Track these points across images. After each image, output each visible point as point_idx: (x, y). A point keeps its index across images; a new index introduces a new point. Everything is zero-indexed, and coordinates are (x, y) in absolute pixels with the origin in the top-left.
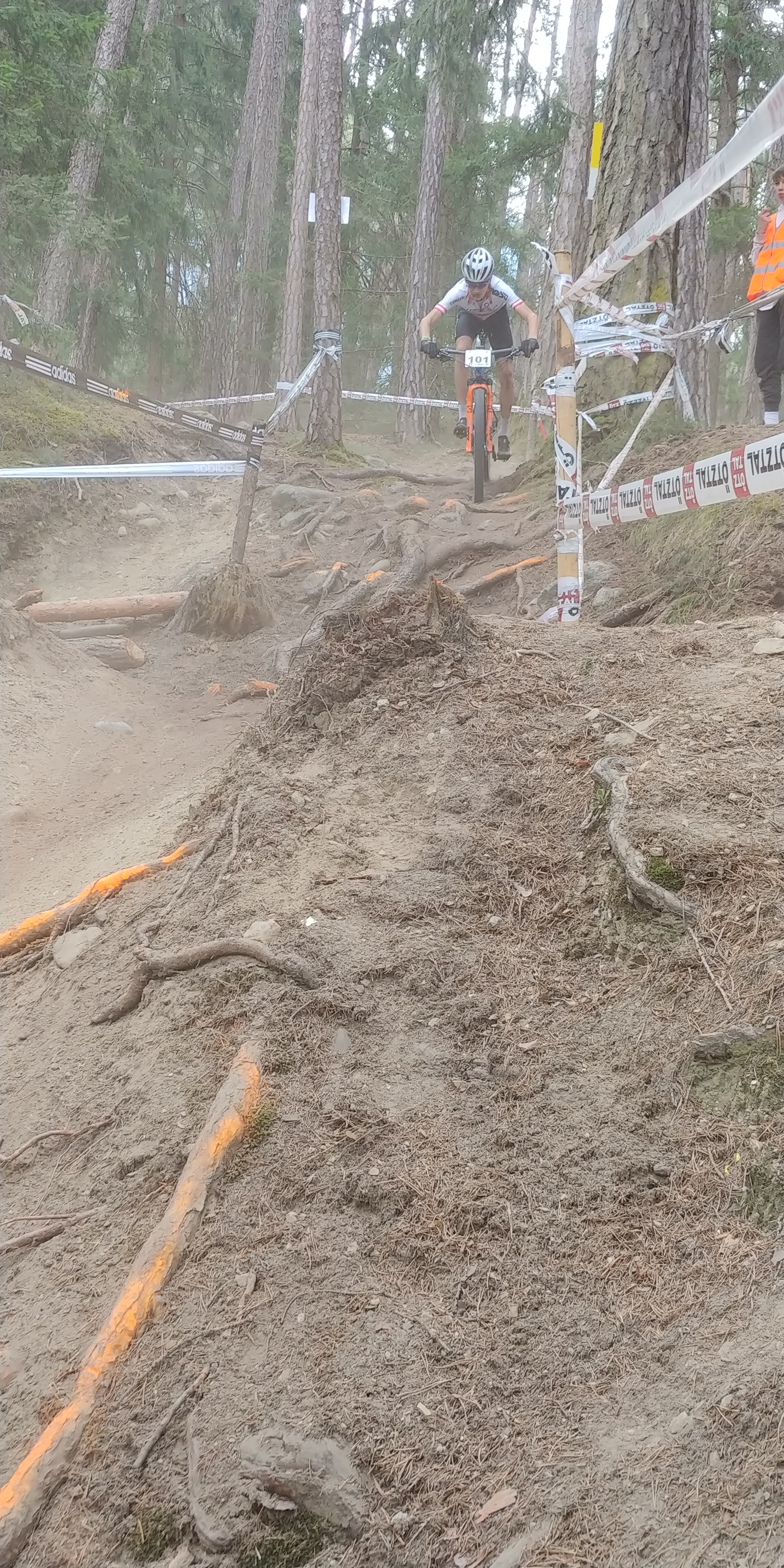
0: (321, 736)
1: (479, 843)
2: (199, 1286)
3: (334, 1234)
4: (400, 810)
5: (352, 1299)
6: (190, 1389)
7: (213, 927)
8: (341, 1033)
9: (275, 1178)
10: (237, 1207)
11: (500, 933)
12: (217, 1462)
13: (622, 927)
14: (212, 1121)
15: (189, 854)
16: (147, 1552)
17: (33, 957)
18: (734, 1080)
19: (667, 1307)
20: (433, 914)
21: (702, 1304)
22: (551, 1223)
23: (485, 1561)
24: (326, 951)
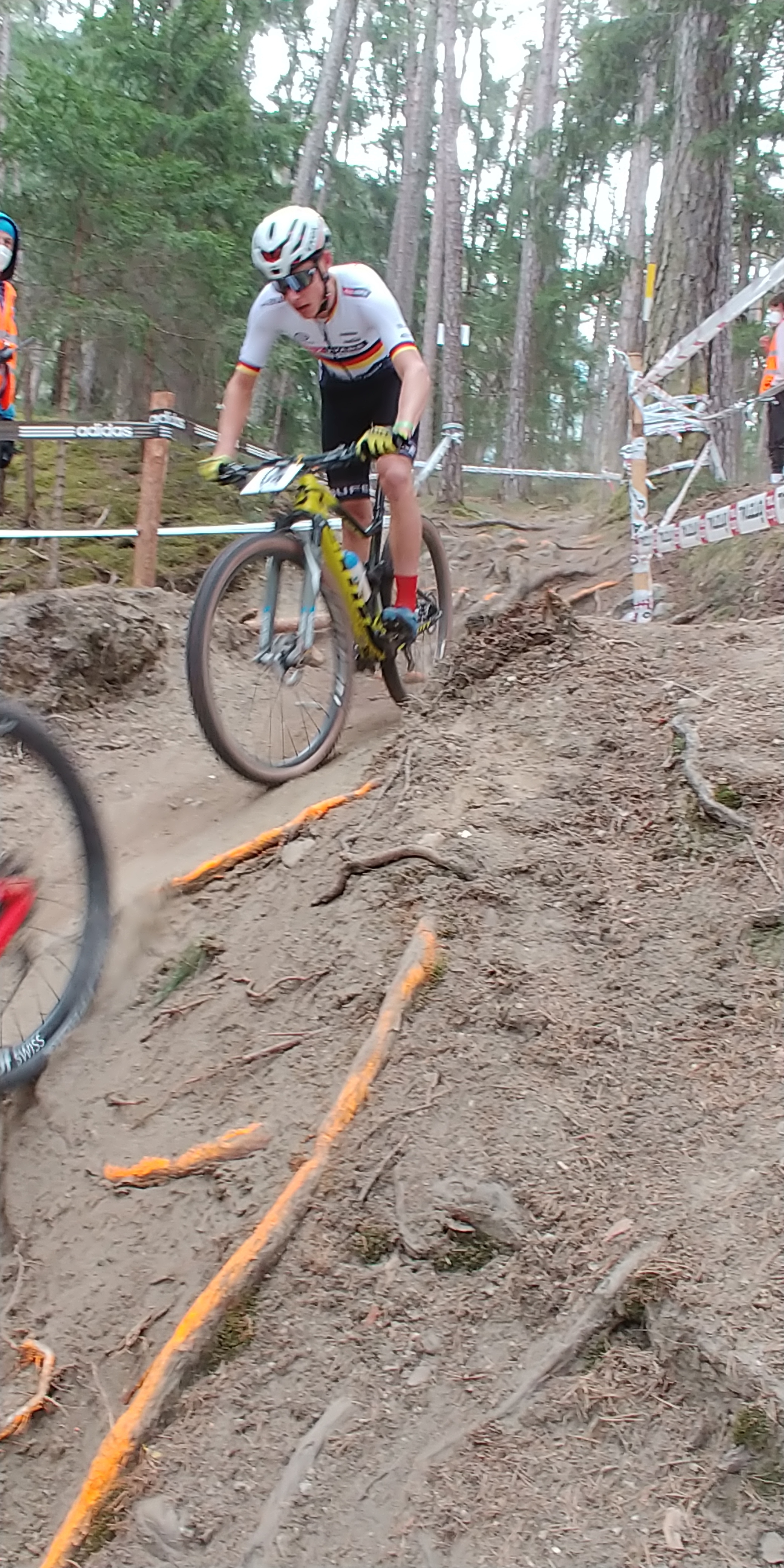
0: (467, 704)
1: (587, 779)
2: (398, 1081)
3: (492, 1048)
4: (527, 756)
5: (508, 1091)
6: (396, 1150)
7: (396, 838)
8: (492, 912)
9: (448, 1010)
10: (423, 1029)
11: (605, 842)
12: (417, 1198)
13: (696, 836)
14: (402, 971)
15: (374, 788)
16: (370, 1258)
17: (267, 860)
19: (737, 1098)
20: (555, 829)
21: (763, 1096)
22: (650, 1041)
23: (611, 1267)
24: (478, 854)
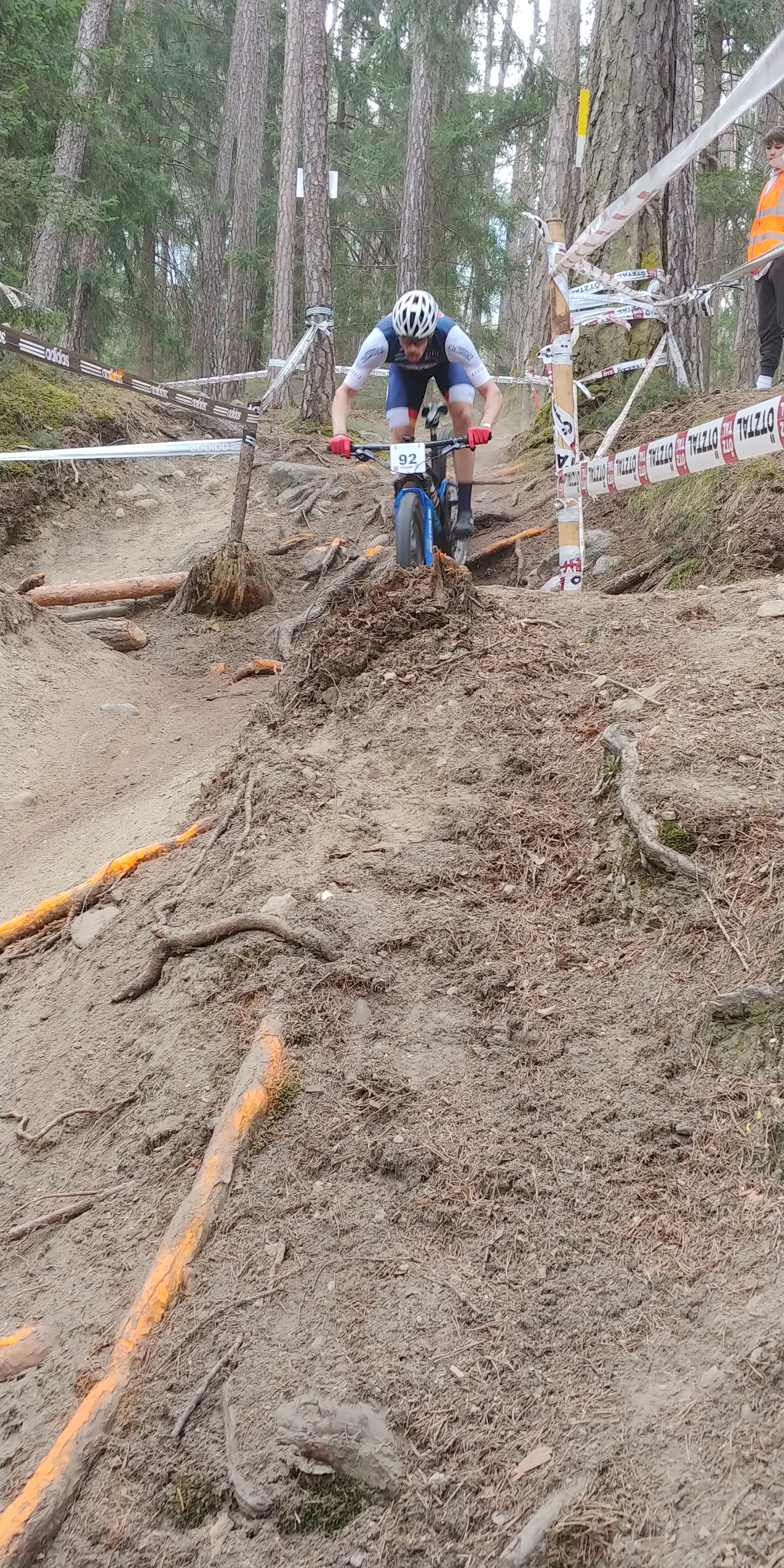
0: (330, 711)
1: (490, 814)
2: (230, 1257)
3: (361, 1202)
4: (411, 782)
5: (382, 1266)
6: (224, 1358)
7: (230, 903)
8: (361, 1004)
9: (300, 1148)
10: (265, 1179)
11: (515, 901)
12: (254, 1429)
13: (636, 891)
14: (237, 1094)
15: (203, 831)
16: (188, 1519)
17: (50, 938)
18: (753, 1039)
19: (694, 1264)
20: (447, 884)
21: (729, 1261)
22: (576, 1185)
23: (523, 1518)
24: (343, 924)
